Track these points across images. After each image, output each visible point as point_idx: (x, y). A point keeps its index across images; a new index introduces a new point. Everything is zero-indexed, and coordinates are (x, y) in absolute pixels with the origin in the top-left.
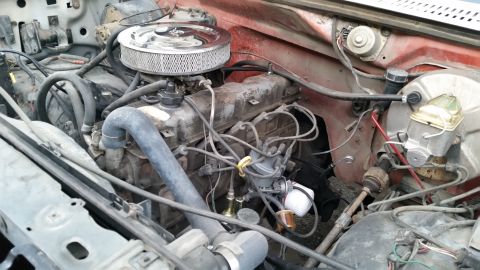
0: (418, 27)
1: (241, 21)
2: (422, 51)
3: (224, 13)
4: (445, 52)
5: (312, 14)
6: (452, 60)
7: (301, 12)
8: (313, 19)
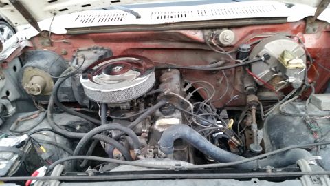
0: (250, 22)
1: (131, 45)
2: (251, 32)
3: (116, 44)
4: (262, 29)
5: (189, 31)
6: (265, 32)
7: (183, 32)
8: (191, 34)
